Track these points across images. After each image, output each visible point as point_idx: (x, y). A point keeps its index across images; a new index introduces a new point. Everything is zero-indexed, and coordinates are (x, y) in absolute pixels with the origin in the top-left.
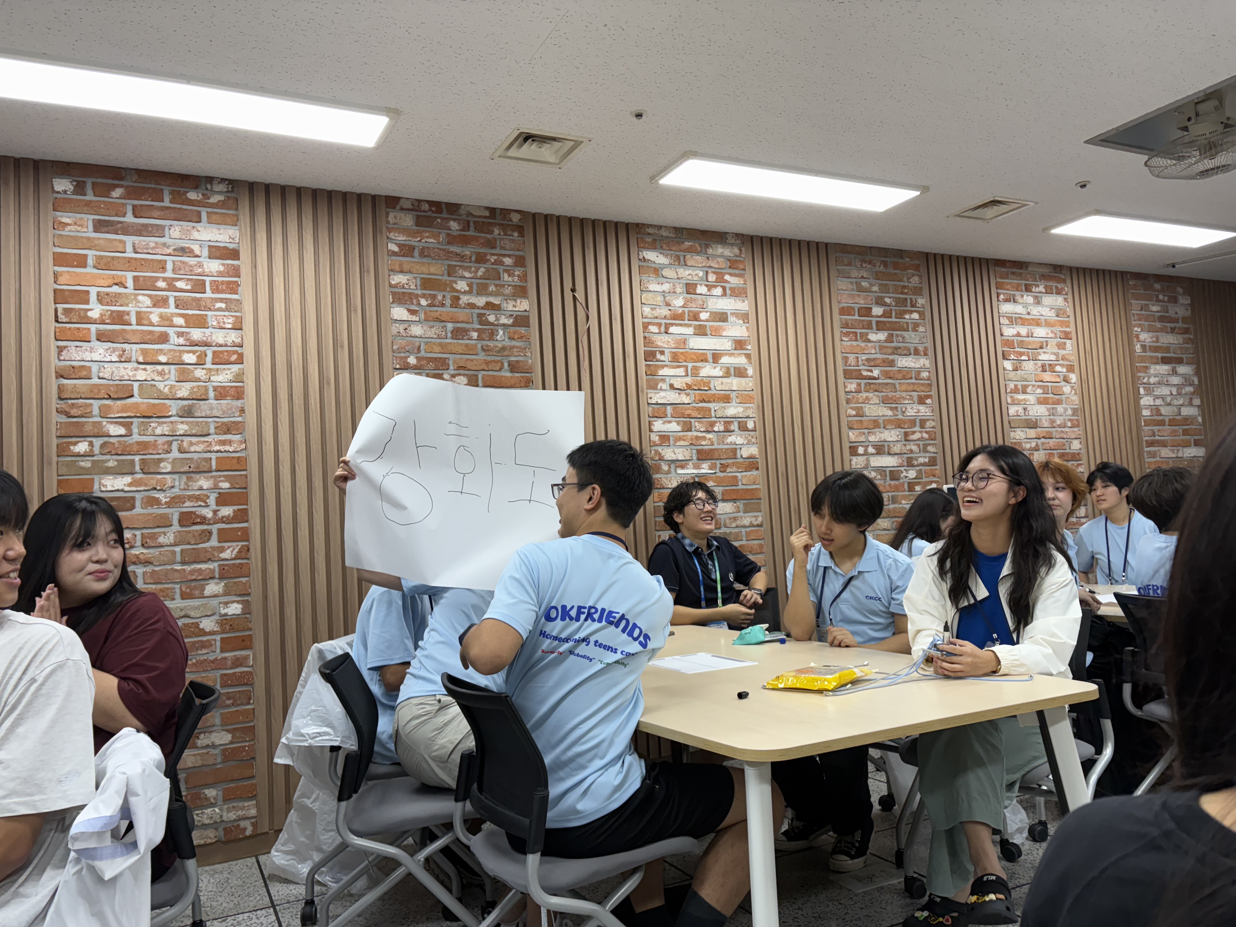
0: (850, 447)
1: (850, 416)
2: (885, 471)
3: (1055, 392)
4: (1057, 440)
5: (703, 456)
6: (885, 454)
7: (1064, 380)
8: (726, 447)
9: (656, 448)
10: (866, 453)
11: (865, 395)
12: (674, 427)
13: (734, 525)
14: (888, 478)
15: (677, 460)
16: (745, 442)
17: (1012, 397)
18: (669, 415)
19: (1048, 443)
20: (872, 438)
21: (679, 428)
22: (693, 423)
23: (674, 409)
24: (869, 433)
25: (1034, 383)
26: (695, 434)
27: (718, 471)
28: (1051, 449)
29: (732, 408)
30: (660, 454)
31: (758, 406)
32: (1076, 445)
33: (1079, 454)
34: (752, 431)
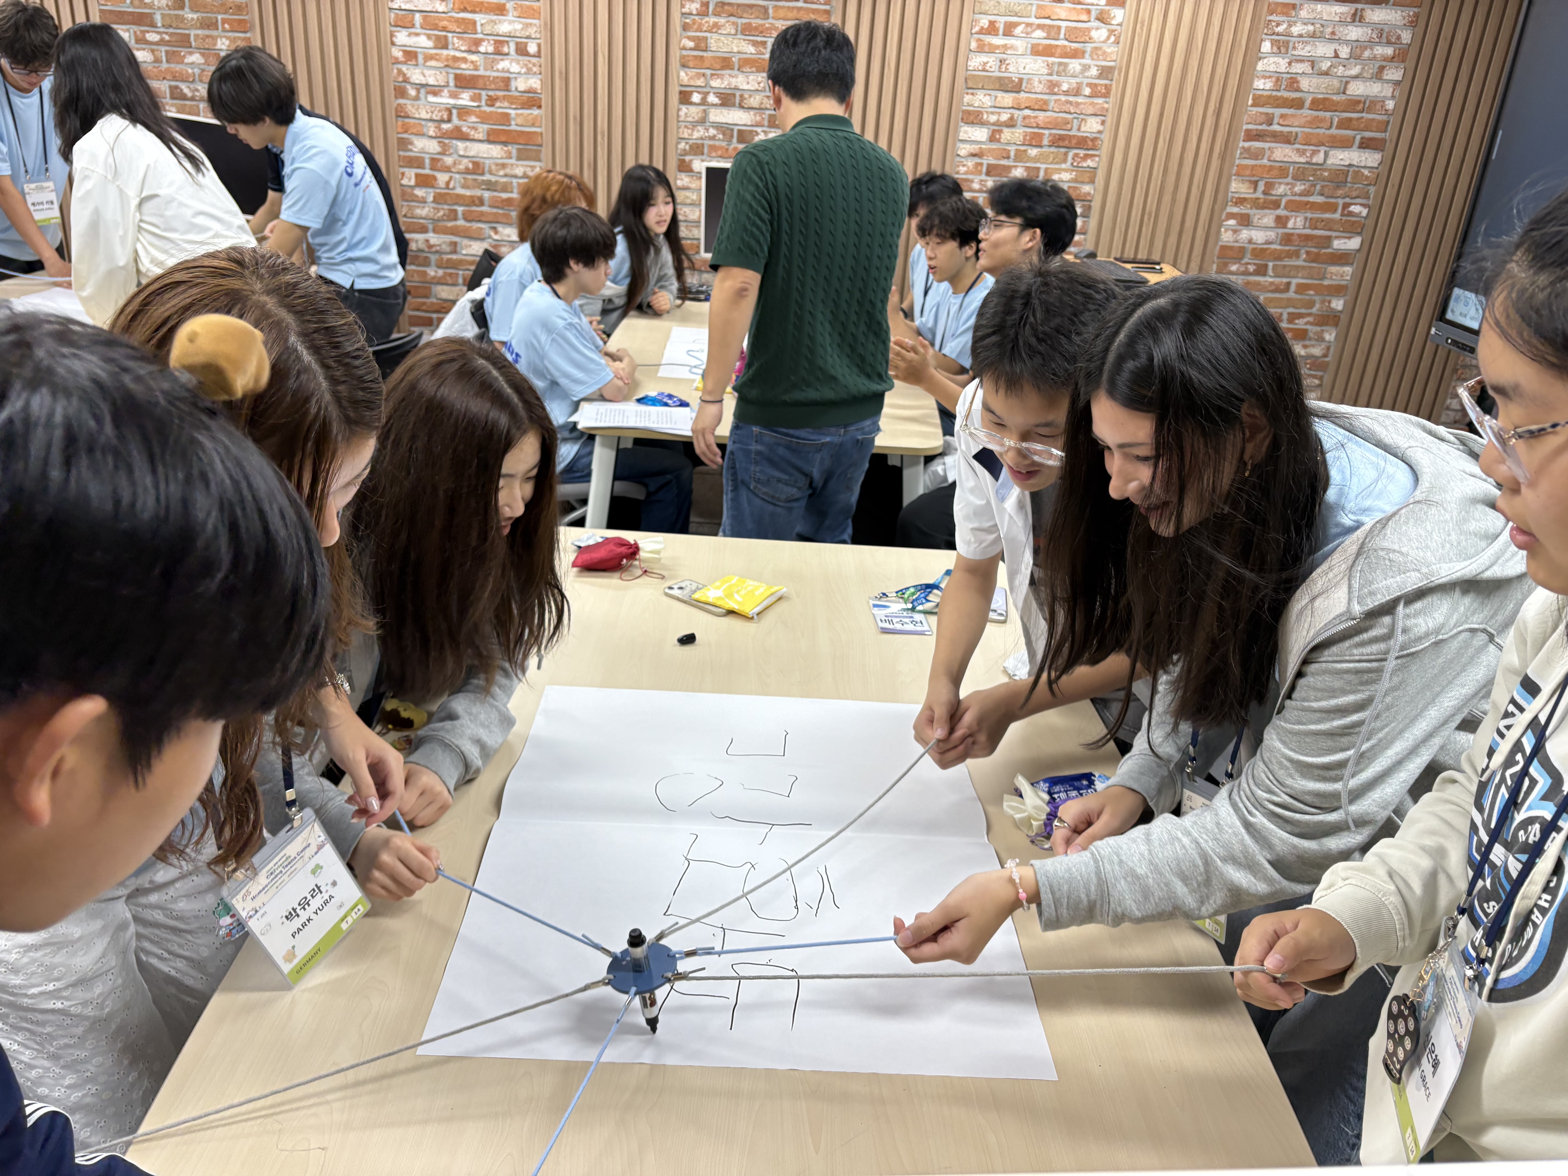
0: (681, 92)
1: (684, 48)
2: (732, 130)
3: (1073, 37)
4: (1055, 115)
5: (464, 82)
6: (734, 105)
7: (1098, 19)
8: (495, 74)
9: (400, 66)
10: (704, 102)
11: (712, 20)
12: (423, 42)
13: (502, 173)
14: (735, 140)
15: (427, 85)
16: (524, 70)
17: (979, 40)
18: (418, 25)
19: (1036, 117)
20: (716, 83)
21: (430, 44)
22: (450, 39)
23: (424, 18)
24: (712, 75)
25: (1033, 20)
26: (452, 53)
27: (483, 103)
28: (1038, 127)
29: (506, 24)
30: (404, 75)
31: (546, 24)
32: (1092, 126)
33: (1094, 140)
34: (534, 56)
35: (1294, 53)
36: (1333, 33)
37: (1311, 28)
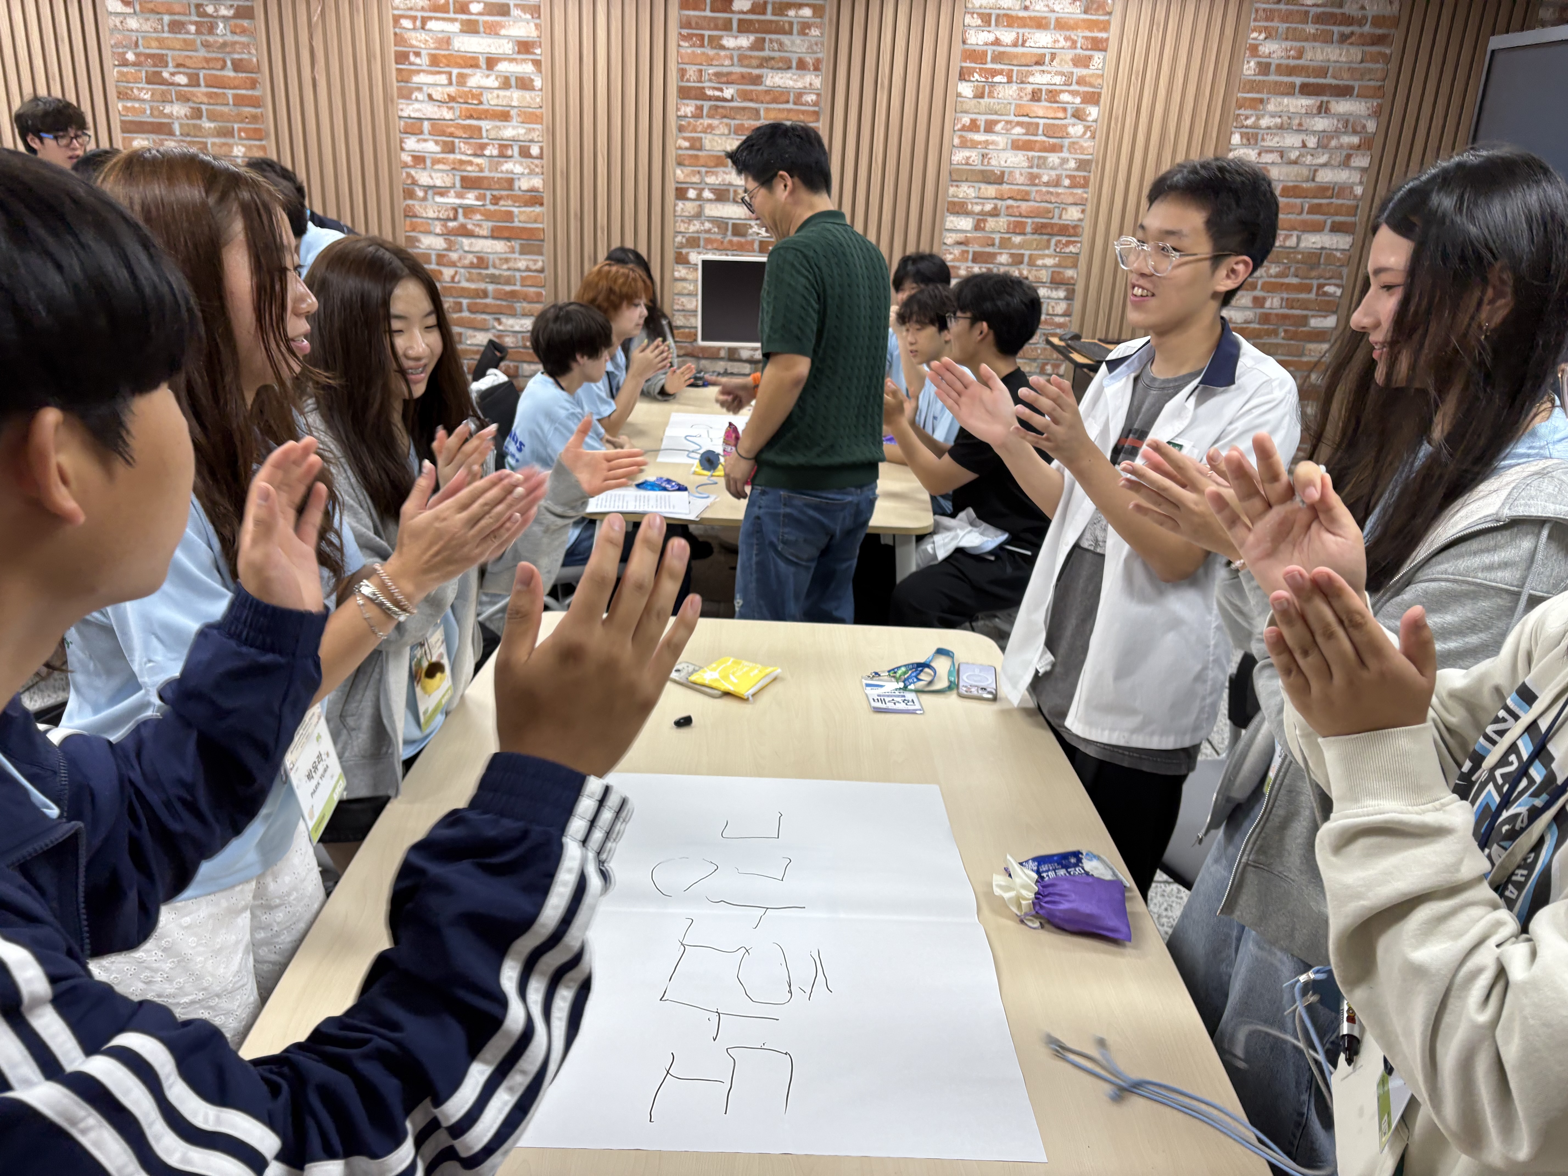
0: (677, 189)
1: (680, 148)
2: (727, 224)
3: (1051, 133)
4: (1037, 205)
5: (469, 183)
6: (727, 200)
7: (1074, 116)
8: (500, 175)
9: (408, 170)
10: (699, 197)
11: (706, 121)
12: (431, 147)
13: (505, 267)
14: (729, 233)
15: (434, 187)
16: (526, 171)
17: (961, 137)
18: (426, 131)
19: (1018, 207)
20: (710, 180)
21: (438, 149)
22: (457, 144)
23: (433, 126)
24: (707, 172)
25: (1012, 118)
26: (459, 157)
27: (488, 202)
28: (1021, 216)
29: (510, 129)
30: (413, 178)
31: (548, 128)
32: (1073, 214)
33: (1075, 227)
34: (537, 158)
35: (1265, 144)
36: (1300, 124)
37: (1279, 120)
